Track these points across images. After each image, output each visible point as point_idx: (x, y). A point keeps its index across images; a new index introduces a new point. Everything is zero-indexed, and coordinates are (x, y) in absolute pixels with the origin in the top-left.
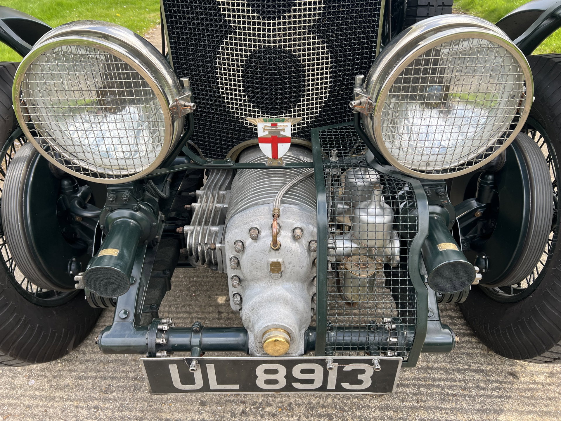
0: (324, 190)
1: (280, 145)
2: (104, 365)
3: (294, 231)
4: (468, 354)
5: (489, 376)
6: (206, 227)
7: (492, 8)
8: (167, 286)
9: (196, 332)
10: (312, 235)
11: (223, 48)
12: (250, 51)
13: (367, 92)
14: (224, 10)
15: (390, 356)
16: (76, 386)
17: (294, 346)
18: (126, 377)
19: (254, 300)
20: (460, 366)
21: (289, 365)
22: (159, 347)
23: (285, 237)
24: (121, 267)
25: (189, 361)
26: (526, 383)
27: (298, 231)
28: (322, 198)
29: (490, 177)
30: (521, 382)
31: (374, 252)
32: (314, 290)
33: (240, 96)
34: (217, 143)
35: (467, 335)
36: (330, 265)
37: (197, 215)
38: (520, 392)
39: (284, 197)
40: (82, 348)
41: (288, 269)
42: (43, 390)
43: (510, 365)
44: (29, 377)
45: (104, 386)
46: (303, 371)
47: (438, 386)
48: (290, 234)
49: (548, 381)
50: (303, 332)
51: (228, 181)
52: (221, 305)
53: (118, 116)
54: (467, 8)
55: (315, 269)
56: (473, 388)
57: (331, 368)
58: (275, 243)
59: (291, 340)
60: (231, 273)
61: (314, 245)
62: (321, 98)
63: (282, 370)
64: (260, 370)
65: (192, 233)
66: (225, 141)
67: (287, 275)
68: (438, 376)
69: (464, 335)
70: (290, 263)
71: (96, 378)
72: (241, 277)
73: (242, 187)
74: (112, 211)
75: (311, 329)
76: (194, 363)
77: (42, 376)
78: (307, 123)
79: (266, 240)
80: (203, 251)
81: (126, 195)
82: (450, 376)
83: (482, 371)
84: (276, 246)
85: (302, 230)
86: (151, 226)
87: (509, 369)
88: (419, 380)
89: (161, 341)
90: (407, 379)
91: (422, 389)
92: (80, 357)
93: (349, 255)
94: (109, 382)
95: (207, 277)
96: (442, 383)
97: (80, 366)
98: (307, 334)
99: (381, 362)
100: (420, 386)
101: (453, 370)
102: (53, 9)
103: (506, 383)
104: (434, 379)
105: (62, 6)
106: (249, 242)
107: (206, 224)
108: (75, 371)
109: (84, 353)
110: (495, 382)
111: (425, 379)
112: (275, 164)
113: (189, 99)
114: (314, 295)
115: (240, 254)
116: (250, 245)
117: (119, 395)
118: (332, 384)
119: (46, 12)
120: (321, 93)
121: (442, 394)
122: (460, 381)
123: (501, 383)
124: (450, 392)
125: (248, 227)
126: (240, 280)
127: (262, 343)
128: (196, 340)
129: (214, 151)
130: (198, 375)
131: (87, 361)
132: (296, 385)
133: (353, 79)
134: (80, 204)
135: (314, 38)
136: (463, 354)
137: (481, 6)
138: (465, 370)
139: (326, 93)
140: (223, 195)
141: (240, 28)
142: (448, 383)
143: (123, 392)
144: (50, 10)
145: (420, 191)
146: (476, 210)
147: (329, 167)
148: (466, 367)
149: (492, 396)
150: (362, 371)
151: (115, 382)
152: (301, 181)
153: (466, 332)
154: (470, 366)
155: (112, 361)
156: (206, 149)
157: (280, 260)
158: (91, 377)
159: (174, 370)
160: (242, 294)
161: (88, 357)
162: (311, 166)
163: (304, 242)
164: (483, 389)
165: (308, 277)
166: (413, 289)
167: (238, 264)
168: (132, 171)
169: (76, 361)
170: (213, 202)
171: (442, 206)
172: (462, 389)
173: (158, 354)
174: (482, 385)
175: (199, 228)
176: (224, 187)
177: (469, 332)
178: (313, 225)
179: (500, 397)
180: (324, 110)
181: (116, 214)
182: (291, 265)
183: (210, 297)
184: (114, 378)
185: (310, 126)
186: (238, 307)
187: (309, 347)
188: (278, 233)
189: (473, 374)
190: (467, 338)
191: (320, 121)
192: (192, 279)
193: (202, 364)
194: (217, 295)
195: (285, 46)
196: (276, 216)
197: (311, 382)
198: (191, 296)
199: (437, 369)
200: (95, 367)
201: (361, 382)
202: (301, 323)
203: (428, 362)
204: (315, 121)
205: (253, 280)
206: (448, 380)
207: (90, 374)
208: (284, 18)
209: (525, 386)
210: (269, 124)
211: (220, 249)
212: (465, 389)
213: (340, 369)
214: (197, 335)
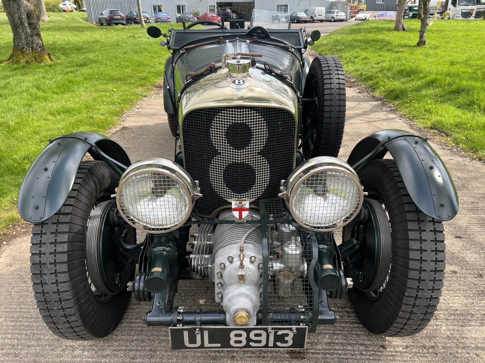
0: (266, 237)
1: (243, 212)
2: (130, 342)
3: (251, 258)
4: (357, 335)
5: (368, 348)
6: (202, 256)
7: (391, 89)
8: (176, 291)
9: (198, 313)
10: (260, 260)
11: (213, 161)
12: (228, 163)
13: (286, 190)
14: (215, 144)
15: (302, 326)
16: (114, 355)
17: (251, 320)
18: (145, 350)
19: (230, 295)
20: (351, 342)
21: (248, 331)
22: (179, 321)
23: (246, 261)
24: (164, 277)
25: (195, 329)
26: (391, 352)
27: (253, 258)
28: (265, 241)
29: (362, 226)
30: (388, 351)
31: (293, 269)
32: (261, 290)
33: (221, 184)
34: (207, 207)
35: (357, 323)
36: (270, 277)
37: (196, 248)
38: (387, 357)
39: (245, 240)
40: (115, 332)
41: (248, 278)
42: (93, 358)
43: (382, 341)
44: (83, 350)
45: (132, 355)
46: (256, 335)
47: (337, 354)
48: (249, 260)
49: (404, 350)
50: (256, 313)
51: (212, 228)
52: (202, 305)
53: (162, 199)
54: (374, 87)
55: (262, 279)
56: (358, 355)
57: (270, 332)
58: (242, 264)
59: (249, 316)
60: (217, 281)
61: (261, 266)
62: (264, 185)
63: (244, 334)
64: (232, 334)
65: (195, 259)
66: (211, 206)
67: (247, 281)
68: (338, 348)
69: (355, 323)
70: (249, 275)
71: (126, 350)
72: (223, 283)
73: (222, 233)
74: (155, 247)
75: (260, 312)
76: (197, 330)
77: (91, 349)
78: (257, 197)
79: (237, 262)
80: (201, 269)
81: (163, 239)
82: (345, 348)
83: (365, 345)
84: (242, 266)
85: (255, 257)
86: (175, 255)
87: (381, 343)
88: (326, 350)
89: (180, 318)
90: (319, 350)
91: (327, 355)
92: (114, 337)
93: (280, 271)
94: (134, 352)
95: (192, 287)
96: (340, 352)
97: (115, 343)
98: (257, 314)
99: (297, 329)
100: (326, 354)
101: (347, 344)
102: (65, 85)
103: (378, 352)
104: (335, 350)
105: (72, 83)
106: (227, 264)
107: (202, 254)
108: (112, 346)
109: (117, 335)
110: (372, 351)
111: (329, 349)
112: (240, 222)
113: (199, 192)
114: (262, 293)
115: (223, 271)
116: (228, 265)
117: (141, 360)
118: (271, 344)
119: (60, 87)
120: (264, 182)
121: (339, 358)
122: (350, 350)
123: (375, 351)
124: (344, 357)
125: (226, 256)
126: (222, 285)
127: (234, 318)
128: (198, 318)
129: (205, 211)
130: (198, 338)
131: (119, 340)
132: (252, 344)
133: (280, 182)
134: (124, 241)
135: (260, 157)
136: (354, 334)
137: (384, 87)
138: (354, 344)
139: (267, 182)
140: (210, 236)
141: (223, 153)
142: (344, 352)
143: (144, 358)
144: (63, 85)
145: (314, 238)
146: (356, 245)
147: (269, 223)
148: (355, 342)
149: (369, 359)
150: (287, 335)
151: (138, 353)
152: (254, 230)
153: (356, 321)
154: (357, 341)
155: (135, 340)
156: (200, 210)
157: (244, 274)
158: (123, 350)
159: (186, 334)
160: (222, 293)
161: (119, 338)
162: (259, 221)
163: (256, 264)
164: (364, 355)
165: (258, 283)
166: (311, 288)
167: (222, 276)
168: (168, 226)
169: (112, 340)
170: (204, 241)
171: (327, 245)
172: (351, 355)
173: (178, 326)
174: (364, 353)
175: (198, 256)
176: (209, 231)
177: (358, 321)
178: (260, 255)
179: (374, 360)
180: (266, 191)
181: (156, 249)
182: (249, 276)
183: (194, 300)
184: (137, 350)
185: (258, 199)
186: (220, 301)
187: (259, 322)
188: (243, 259)
189: (359, 346)
190: (356, 325)
191: (264, 196)
192: (182, 288)
193: (202, 330)
194: (199, 298)
195: (246, 162)
196: (242, 250)
197: (260, 342)
198: (182, 299)
199: (337, 343)
200: (125, 344)
201: (287, 342)
202: (254, 307)
203: (332, 339)
204: (262, 196)
205: (229, 285)
206: (343, 350)
207: (122, 348)
208: (246, 149)
209: (390, 353)
210: (238, 202)
211: (211, 268)
212: (353, 355)
213: (275, 333)
214: (198, 315)
